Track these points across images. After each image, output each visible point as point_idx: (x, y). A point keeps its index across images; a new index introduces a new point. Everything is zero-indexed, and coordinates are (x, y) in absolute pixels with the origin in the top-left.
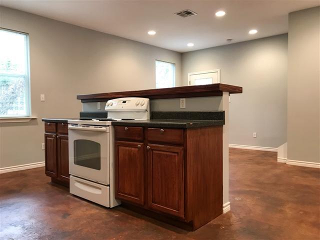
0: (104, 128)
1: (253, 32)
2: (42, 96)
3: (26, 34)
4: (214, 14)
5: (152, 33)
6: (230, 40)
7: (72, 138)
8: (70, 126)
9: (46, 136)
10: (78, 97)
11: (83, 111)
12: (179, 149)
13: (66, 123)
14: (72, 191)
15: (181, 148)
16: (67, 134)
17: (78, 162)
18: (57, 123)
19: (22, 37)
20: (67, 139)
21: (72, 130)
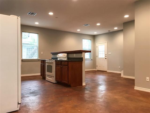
0: (53, 62)
1: (116, 28)
2: (42, 52)
3: (38, 34)
4: (96, 25)
5: (79, 30)
6: (110, 31)
7: (47, 64)
8: (46, 61)
9: (41, 64)
10: (51, 53)
11: (52, 57)
12: (67, 67)
13: (45, 60)
14: (46, 79)
15: (67, 66)
16: (45, 64)
17: (48, 71)
18: (44, 60)
19: (37, 35)
20: (45, 65)
21: (46, 62)
